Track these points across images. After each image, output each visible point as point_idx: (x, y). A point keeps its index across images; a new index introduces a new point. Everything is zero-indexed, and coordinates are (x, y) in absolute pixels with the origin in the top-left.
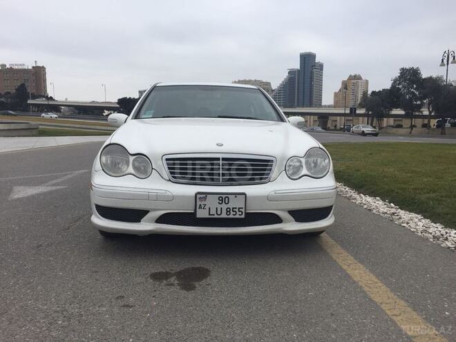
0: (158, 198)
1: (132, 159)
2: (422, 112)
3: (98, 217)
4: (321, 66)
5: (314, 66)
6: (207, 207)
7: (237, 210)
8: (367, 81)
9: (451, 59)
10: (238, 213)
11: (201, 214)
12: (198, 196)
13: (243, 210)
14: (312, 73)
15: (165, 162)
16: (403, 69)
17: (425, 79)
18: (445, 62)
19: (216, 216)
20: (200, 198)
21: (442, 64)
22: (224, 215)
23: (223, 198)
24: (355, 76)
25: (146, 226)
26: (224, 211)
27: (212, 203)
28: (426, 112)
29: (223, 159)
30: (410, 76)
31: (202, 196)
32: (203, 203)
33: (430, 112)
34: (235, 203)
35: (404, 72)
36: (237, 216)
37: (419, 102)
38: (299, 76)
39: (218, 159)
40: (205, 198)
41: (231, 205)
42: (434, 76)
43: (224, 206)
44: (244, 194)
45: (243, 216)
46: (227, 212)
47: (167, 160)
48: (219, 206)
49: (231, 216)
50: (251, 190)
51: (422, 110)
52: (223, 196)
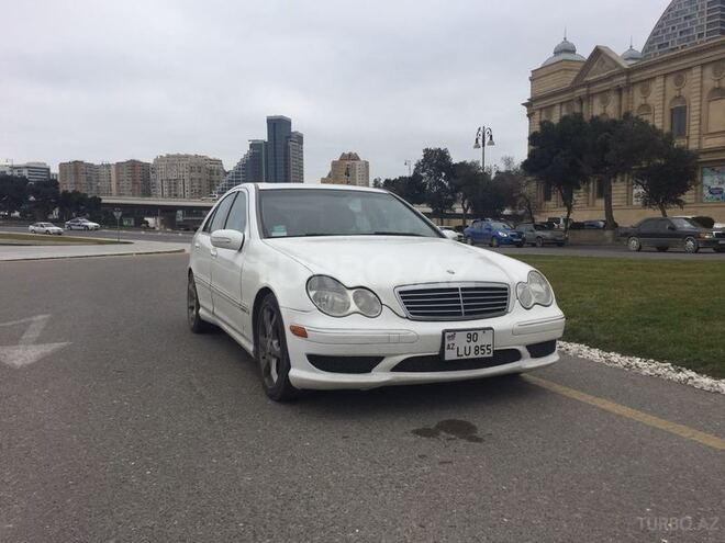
0: (401, 340)
1: (350, 294)
2: (453, 210)
3: (315, 371)
4: (300, 139)
5: (290, 137)
6: (455, 347)
7: (485, 348)
8: (367, 163)
9: (487, 139)
10: (486, 351)
11: (450, 355)
12: (447, 334)
13: (491, 347)
14: (286, 148)
15: (398, 296)
16: (427, 150)
17: (456, 165)
18: (480, 142)
19: (465, 357)
20: (449, 337)
21: (477, 146)
22: (472, 356)
23: (472, 335)
24: (350, 155)
25: (379, 376)
26: (473, 351)
27: (461, 341)
28: (459, 210)
29: (463, 289)
30: (436, 160)
31: (450, 334)
32: (450, 342)
33: (465, 210)
34: (483, 340)
35: (428, 153)
36: (486, 355)
37: (450, 197)
38: (266, 152)
39: (457, 289)
40: (454, 336)
41: (479, 343)
42: (469, 161)
43: (473, 344)
44: (491, 329)
45: (491, 355)
46: (476, 351)
47: (400, 293)
48: (468, 345)
49: (480, 356)
50: (497, 323)
51: (454, 206)
52: (472, 332)
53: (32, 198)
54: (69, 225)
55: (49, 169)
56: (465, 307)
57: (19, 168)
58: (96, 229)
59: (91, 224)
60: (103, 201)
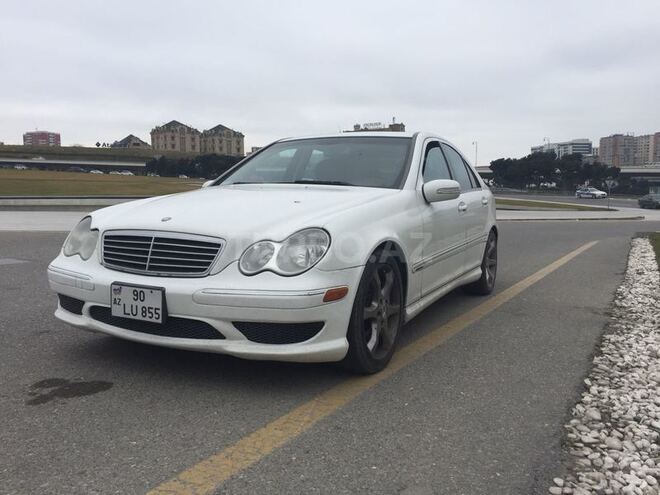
6: (122, 303)
7: (153, 311)
10: (155, 315)
11: (117, 312)
12: (113, 287)
13: (160, 312)
15: (104, 241)
19: (131, 317)
20: (115, 290)
22: (139, 317)
23: (139, 292)
26: (140, 311)
27: (127, 296)
29: (157, 239)
31: (117, 287)
32: (117, 297)
34: (153, 301)
36: (154, 320)
39: (151, 239)
40: (120, 290)
41: (146, 304)
43: (140, 304)
44: (162, 290)
45: (160, 321)
46: (143, 312)
47: (106, 237)
48: (134, 303)
49: (147, 319)
52: (139, 290)
53: (558, 170)
54: (579, 195)
55: (590, 145)
56: (152, 260)
57: (564, 145)
58: (603, 197)
59: (599, 193)
60: (622, 171)
